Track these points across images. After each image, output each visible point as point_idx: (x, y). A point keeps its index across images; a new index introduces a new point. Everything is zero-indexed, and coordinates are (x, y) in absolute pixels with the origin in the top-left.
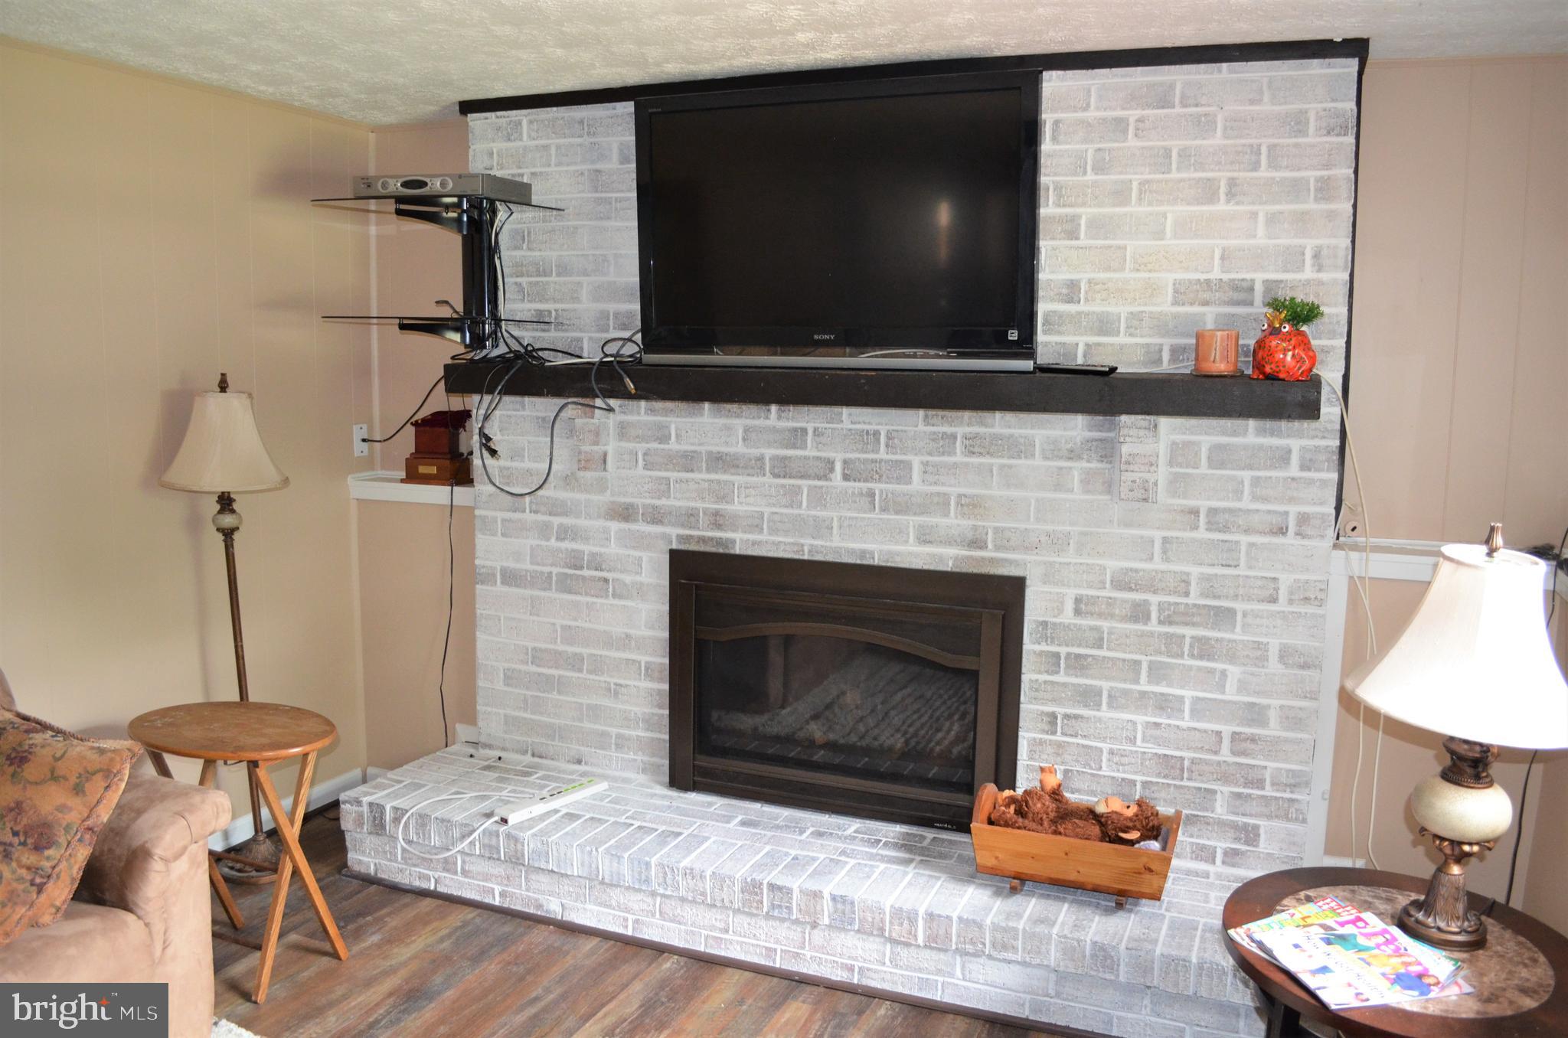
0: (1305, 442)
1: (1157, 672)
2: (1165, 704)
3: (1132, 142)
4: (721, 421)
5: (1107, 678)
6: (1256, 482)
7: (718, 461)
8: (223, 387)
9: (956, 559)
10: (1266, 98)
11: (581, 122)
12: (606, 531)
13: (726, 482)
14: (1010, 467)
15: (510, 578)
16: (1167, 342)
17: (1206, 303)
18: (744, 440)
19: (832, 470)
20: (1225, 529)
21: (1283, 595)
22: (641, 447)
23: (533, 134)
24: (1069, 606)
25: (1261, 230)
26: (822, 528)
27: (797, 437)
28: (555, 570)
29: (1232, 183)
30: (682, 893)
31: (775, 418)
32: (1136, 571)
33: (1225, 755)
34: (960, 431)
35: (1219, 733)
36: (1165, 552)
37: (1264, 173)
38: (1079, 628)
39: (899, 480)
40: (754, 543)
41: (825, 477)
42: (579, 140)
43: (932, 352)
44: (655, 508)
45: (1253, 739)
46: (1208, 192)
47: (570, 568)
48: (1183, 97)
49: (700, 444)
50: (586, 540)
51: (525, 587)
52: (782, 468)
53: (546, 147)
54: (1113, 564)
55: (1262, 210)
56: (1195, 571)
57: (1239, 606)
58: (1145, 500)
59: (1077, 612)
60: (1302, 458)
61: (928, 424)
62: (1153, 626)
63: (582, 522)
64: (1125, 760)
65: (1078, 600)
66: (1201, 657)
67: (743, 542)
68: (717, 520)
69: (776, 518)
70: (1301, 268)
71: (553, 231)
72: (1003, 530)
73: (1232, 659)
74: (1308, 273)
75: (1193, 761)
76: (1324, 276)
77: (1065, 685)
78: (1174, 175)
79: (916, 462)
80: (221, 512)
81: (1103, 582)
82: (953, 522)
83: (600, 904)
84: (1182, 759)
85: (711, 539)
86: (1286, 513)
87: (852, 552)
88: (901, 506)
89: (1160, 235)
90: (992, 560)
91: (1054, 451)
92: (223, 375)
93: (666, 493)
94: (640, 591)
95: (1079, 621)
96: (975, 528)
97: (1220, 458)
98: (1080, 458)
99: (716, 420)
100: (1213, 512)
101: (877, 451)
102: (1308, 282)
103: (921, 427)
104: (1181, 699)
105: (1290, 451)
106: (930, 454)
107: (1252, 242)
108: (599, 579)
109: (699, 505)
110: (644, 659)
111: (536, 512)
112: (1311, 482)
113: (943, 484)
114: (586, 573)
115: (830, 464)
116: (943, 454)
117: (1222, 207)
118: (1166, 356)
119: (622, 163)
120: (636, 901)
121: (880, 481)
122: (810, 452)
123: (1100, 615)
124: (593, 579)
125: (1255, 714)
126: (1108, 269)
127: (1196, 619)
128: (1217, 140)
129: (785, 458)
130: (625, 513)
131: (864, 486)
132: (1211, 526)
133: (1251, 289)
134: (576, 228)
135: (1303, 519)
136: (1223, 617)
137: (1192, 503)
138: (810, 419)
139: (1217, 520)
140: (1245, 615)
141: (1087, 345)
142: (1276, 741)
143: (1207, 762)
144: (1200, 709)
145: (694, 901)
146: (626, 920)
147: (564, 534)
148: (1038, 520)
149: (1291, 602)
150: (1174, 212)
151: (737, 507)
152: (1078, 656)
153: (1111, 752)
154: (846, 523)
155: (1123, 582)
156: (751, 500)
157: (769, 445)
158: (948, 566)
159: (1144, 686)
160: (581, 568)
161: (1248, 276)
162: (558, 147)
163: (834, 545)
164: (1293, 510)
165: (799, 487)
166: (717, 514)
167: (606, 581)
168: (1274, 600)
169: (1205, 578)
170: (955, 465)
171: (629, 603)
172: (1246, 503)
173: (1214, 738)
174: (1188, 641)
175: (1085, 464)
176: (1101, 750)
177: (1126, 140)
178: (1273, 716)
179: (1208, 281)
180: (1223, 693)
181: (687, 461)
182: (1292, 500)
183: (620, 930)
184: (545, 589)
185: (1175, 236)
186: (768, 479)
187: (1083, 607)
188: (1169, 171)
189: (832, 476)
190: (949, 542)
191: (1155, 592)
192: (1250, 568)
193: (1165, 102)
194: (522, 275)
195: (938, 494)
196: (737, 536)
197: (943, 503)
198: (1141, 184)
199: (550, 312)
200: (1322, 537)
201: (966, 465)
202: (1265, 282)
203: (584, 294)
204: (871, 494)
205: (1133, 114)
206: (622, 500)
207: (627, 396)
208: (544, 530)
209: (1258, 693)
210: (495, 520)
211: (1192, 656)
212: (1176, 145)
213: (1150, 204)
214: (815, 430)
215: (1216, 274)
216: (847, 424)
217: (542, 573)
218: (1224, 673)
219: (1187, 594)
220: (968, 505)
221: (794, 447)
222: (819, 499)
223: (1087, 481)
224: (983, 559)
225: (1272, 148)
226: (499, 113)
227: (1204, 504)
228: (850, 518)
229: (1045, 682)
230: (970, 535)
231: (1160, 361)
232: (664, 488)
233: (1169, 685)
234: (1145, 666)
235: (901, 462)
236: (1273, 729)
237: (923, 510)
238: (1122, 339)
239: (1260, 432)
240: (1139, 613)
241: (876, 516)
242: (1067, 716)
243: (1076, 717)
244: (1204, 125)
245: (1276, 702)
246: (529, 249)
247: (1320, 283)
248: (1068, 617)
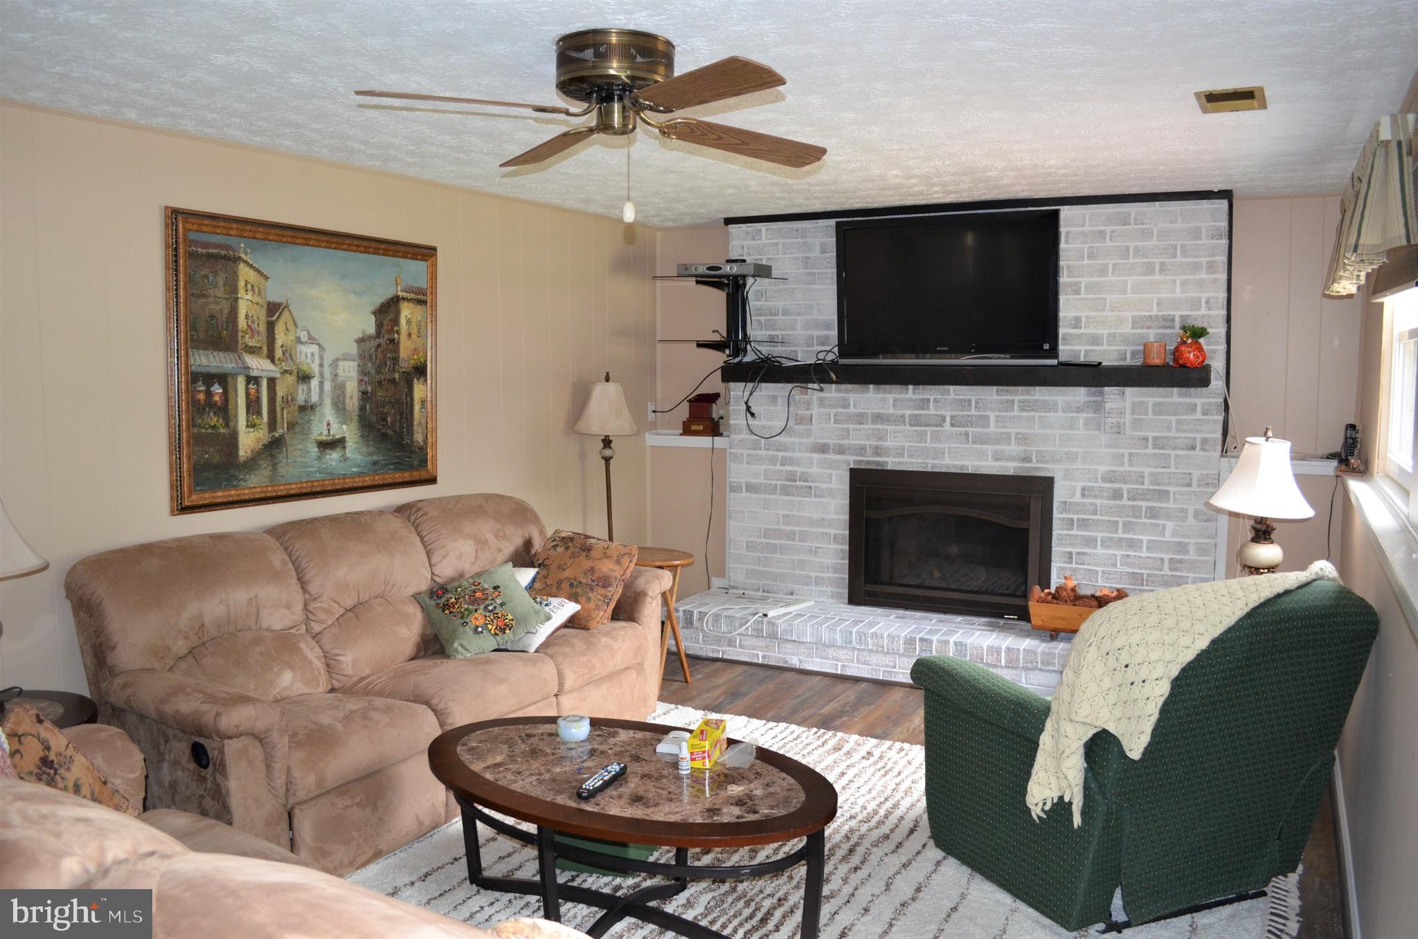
0: (1206, 400)
1: (1128, 527)
2: (1132, 544)
3: (1108, 243)
4: (881, 396)
5: (1100, 531)
6: (1178, 422)
7: (878, 418)
8: (607, 379)
9: (1015, 468)
10: (1179, 220)
11: (797, 230)
12: (811, 459)
13: (882, 429)
14: (1045, 417)
15: (751, 488)
16: (1129, 349)
17: (1149, 328)
18: (893, 405)
19: (944, 421)
20: (1163, 447)
21: (1195, 483)
22: (833, 411)
23: (768, 237)
24: (1078, 492)
25: (1178, 289)
26: (939, 453)
27: (924, 404)
28: (779, 483)
29: (1162, 264)
30: (870, 647)
31: (911, 393)
32: (1115, 472)
33: (1166, 571)
34: (1017, 398)
35: (1162, 559)
36: (1130, 461)
37: (1179, 259)
38: (1084, 504)
39: (982, 426)
40: (899, 463)
41: (940, 425)
42: (796, 240)
43: (1002, 356)
44: (840, 445)
45: (1181, 562)
46: (1149, 270)
47: (787, 481)
48: (1135, 219)
49: (868, 409)
50: (798, 464)
51: (761, 493)
52: (916, 421)
53: (776, 244)
54: (1102, 469)
55: (1179, 279)
56: (1147, 471)
57: (1171, 489)
58: (1119, 433)
59: (1083, 495)
60: (1203, 409)
61: (999, 395)
62: (1125, 502)
63: (797, 455)
64: (1111, 576)
65: (1083, 489)
66: (1151, 518)
67: (892, 463)
68: (877, 451)
69: (912, 449)
70: (1199, 309)
71: (780, 290)
72: (1041, 451)
73: (1168, 518)
74: (1203, 311)
75: (1148, 575)
76: (1212, 313)
77: (1077, 536)
78: (1131, 261)
79: (992, 415)
80: (604, 448)
81: (1097, 478)
82: (1013, 448)
83: (822, 658)
84: (1142, 574)
85: (874, 462)
86: (1195, 438)
87: (955, 466)
88: (984, 440)
89: (1124, 292)
90: (1035, 469)
91: (1068, 408)
92: (608, 373)
93: (848, 437)
94: (831, 493)
95: (1083, 501)
96: (1025, 451)
97: (1159, 409)
98: (1083, 411)
99: (877, 395)
100: (1155, 438)
101: (970, 410)
102: (1203, 316)
103: (995, 397)
104: (1141, 541)
105: (1196, 405)
106: (1000, 411)
107: (1173, 295)
108: (806, 487)
109: (867, 443)
110: (833, 532)
111: (768, 450)
112: (1208, 421)
113: (1007, 428)
114: (798, 483)
115: (943, 418)
116: (1007, 411)
117: (1157, 277)
118: (1128, 356)
119: (822, 253)
120: (842, 654)
121: (972, 427)
122: (932, 411)
123: (1096, 497)
124: (802, 487)
125: (1182, 548)
126: (1097, 310)
127: (1148, 497)
128: (1154, 242)
129: (917, 415)
130: (823, 449)
131: (963, 430)
132: (1155, 446)
133: (1173, 320)
134: (794, 289)
135: (1204, 441)
136: (1163, 495)
137: (1144, 434)
138: (932, 393)
139: (1158, 443)
140: (1174, 494)
141: (1086, 351)
142: (1194, 562)
143: (1156, 576)
144: (1152, 546)
145: (877, 651)
146: (837, 665)
147: (784, 462)
148: (1060, 446)
149: (1199, 486)
150: (1131, 280)
151: (889, 443)
152: (1084, 520)
153: (1103, 572)
154: (953, 450)
155: (1109, 478)
156: (896, 439)
157: (908, 408)
158: (1011, 472)
159: (1121, 535)
160: (796, 481)
161: (1172, 313)
162: (784, 244)
163: (945, 463)
164: (1199, 436)
165: (925, 431)
166: (877, 447)
167: (810, 488)
168: (1190, 485)
169: (1151, 474)
170: (1014, 417)
171: (824, 500)
172: (1173, 433)
173: (1159, 562)
174: (1144, 509)
175: (1085, 415)
176: (1097, 571)
177: (1105, 242)
178: (1192, 548)
179: (1150, 317)
180: (1164, 537)
181: (860, 418)
182: (1198, 431)
183: (834, 672)
184: (773, 494)
185: (1132, 293)
186: (908, 427)
187: (1086, 493)
188: (1129, 259)
189: (945, 425)
190: (1011, 459)
191: (1125, 483)
192: (1177, 468)
193: (1125, 222)
194: (761, 315)
195: (1005, 433)
196: (889, 460)
197: (1007, 438)
198: (1114, 265)
199: (778, 336)
200: (1215, 450)
201: (1020, 416)
202: (1181, 316)
203: (799, 325)
204: (967, 434)
205: (1109, 229)
206: (821, 441)
207: (832, 382)
208: (773, 460)
209: (1183, 536)
210: (742, 455)
211: (1146, 517)
212: (1132, 245)
213: (1118, 276)
214: (935, 399)
215: (1155, 312)
216: (952, 396)
217: (771, 484)
218: (1164, 526)
219: (1143, 483)
220: (1021, 439)
221: (923, 409)
222: (936, 437)
223: (1087, 423)
224: (1031, 468)
225: (1183, 246)
226: (748, 225)
227: (1150, 435)
228: (956, 448)
229: (1066, 535)
230: (1022, 455)
231: (1125, 359)
232: (847, 434)
233: (1134, 534)
234: (1121, 524)
235: (984, 416)
236: (1192, 555)
237: (997, 442)
238: (1105, 347)
239: (1180, 395)
240: (1117, 495)
241: (969, 446)
242: (1078, 553)
243: (1083, 554)
244: (1147, 234)
245: (1192, 541)
246: (766, 301)
247: (1210, 316)
248: (1078, 498)
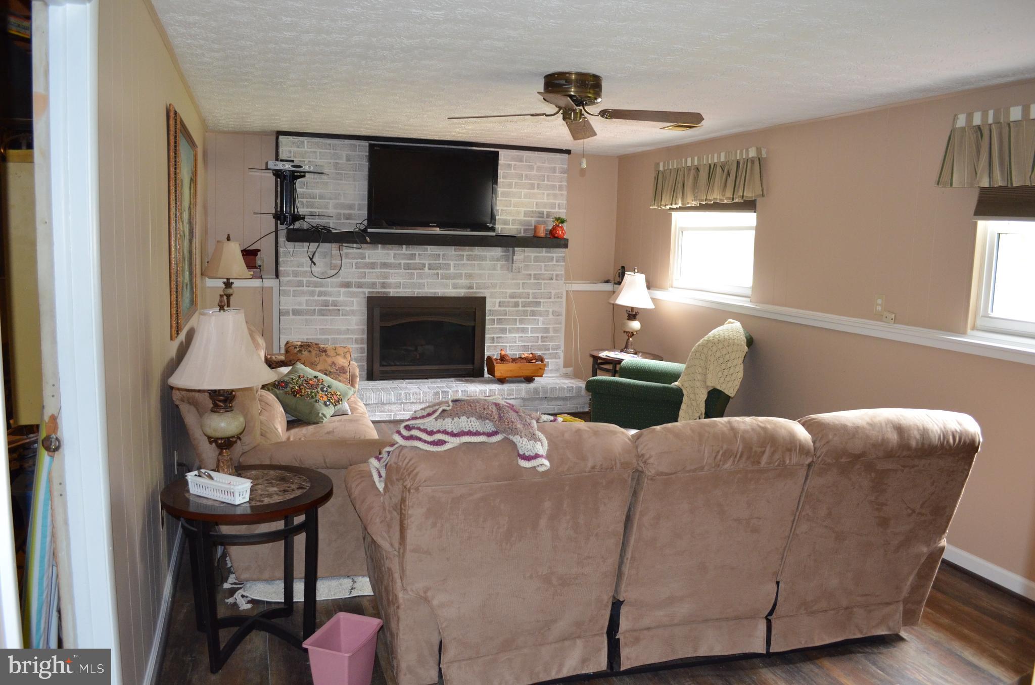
0: (557, 255)
1: (521, 321)
2: (524, 330)
3: (513, 171)
4: (385, 252)
5: (508, 325)
6: (545, 266)
7: (385, 265)
8: (228, 239)
9: (465, 292)
10: (546, 162)
11: (330, 145)
12: (339, 292)
13: (387, 272)
14: (480, 264)
15: (296, 312)
16: (523, 228)
17: (532, 217)
18: (394, 258)
19: (425, 267)
20: (538, 279)
21: (553, 297)
22: (354, 261)
23: (310, 147)
24: (497, 305)
25: (545, 198)
26: (421, 286)
27: (413, 256)
28: (317, 308)
29: (538, 184)
31: (404, 250)
32: (515, 293)
33: (540, 343)
34: (465, 253)
35: (538, 337)
36: (523, 287)
37: (546, 182)
38: (500, 311)
39: (447, 269)
40: (397, 292)
41: (422, 269)
42: (329, 151)
43: (459, 230)
44: (359, 282)
45: (546, 337)
46: (532, 187)
47: (322, 306)
48: (526, 160)
49: (377, 260)
50: (330, 295)
51: (303, 315)
52: (408, 267)
53: (315, 152)
54: (509, 291)
55: (546, 192)
56: (531, 291)
57: (542, 300)
58: (519, 272)
59: (500, 306)
60: (556, 259)
61: (455, 251)
62: (520, 308)
63: (329, 289)
64: (513, 348)
65: (500, 303)
66: (532, 316)
67: (393, 292)
68: (384, 285)
69: (405, 283)
70: (555, 208)
71: (318, 182)
72: (479, 283)
73: (541, 316)
74: (557, 210)
75: (531, 346)
76: (561, 211)
77: (496, 328)
78: (524, 181)
79: (452, 263)
80: (226, 288)
81: (507, 297)
82: (463, 281)
83: (381, 412)
84: (529, 345)
85: (381, 292)
86: (553, 274)
87: (432, 293)
88: (447, 277)
89: (520, 198)
90: (475, 293)
91: (492, 259)
92: (228, 235)
93: (364, 277)
94: (353, 313)
95: (500, 309)
96: (470, 283)
97: (537, 259)
98: (500, 261)
99: (384, 251)
100: (535, 275)
101: (439, 260)
102: (557, 212)
103: (453, 253)
104: (528, 328)
105: (553, 257)
106: (456, 261)
107: (542, 201)
108: (336, 310)
109: (377, 280)
110: (354, 337)
111: (308, 287)
112: (558, 265)
113: (460, 270)
114: (330, 308)
115: (424, 265)
116: (460, 261)
117: (536, 191)
118: (522, 231)
119: (347, 161)
120: (394, 408)
121: (440, 269)
122: (417, 261)
123: (506, 306)
124: (333, 310)
125: (546, 330)
126: (507, 206)
127: (531, 305)
128: (534, 172)
129: (408, 263)
130: (347, 285)
131: (435, 271)
132: (535, 278)
133: (543, 214)
134: (328, 182)
135: (557, 275)
136: (538, 304)
137: (529, 272)
138: (417, 250)
139: (536, 277)
140: (543, 303)
141: (501, 228)
142: (552, 337)
143: (535, 345)
144: (534, 330)
146: (391, 415)
147: (321, 294)
148: (488, 280)
149: (554, 298)
150: (524, 191)
151: (391, 280)
152: (500, 319)
153: (510, 346)
154: (430, 283)
155: (512, 297)
156: (396, 278)
157: (403, 259)
158: (462, 295)
159: (518, 326)
160: (328, 306)
161: (543, 210)
162: (320, 153)
163: (425, 291)
164: (555, 273)
165: (414, 273)
166: (384, 283)
167: (339, 310)
168: (550, 298)
169: (533, 293)
170: (464, 264)
171: (348, 317)
172: (543, 272)
173: (536, 338)
174: (529, 312)
175: (501, 263)
176: (507, 346)
177: (511, 170)
178: (551, 330)
179: (532, 211)
180: (538, 325)
181: (373, 266)
182: (554, 271)
183: (389, 419)
184: (312, 315)
185: (524, 198)
186: (402, 271)
187: (501, 304)
188: (522, 180)
189: (425, 269)
190: (462, 288)
191: (521, 298)
192: (545, 289)
193: (521, 161)
194: (304, 198)
195: (459, 273)
196: (391, 290)
197: (460, 276)
198: (516, 183)
199: (316, 212)
200: (562, 280)
201: (467, 263)
202: (547, 212)
203: (330, 206)
204: (438, 274)
205: (513, 163)
206: (347, 280)
208: (312, 293)
209: (547, 324)
210: (290, 291)
211: (530, 316)
212: (524, 173)
213: (517, 189)
214: (419, 254)
215: (534, 209)
216: (429, 252)
217: (311, 309)
218: (538, 319)
219: (529, 298)
220: (468, 276)
221: (412, 259)
222: (420, 276)
223: (502, 267)
224: (473, 292)
225: (548, 176)
226: (294, 137)
227: (533, 273)
228: (431, 282)
229: (491, 328)
230: (469, 285)
231: (520, 233)
232: (364, 275)
233: (525, 325)
234: (518, 320)
235: (447, 263)
236: (551, 334)
237: (454, 278)
238: (511, 227)
239: (546, 252)
240: (516, 305)
241: (439, 281)
242: (497, 337)
243: (500, 337)
244: (531, 168)
245: (551, 326)
246: (307, 189)
247: (560, 213)
248: (497, 308)
